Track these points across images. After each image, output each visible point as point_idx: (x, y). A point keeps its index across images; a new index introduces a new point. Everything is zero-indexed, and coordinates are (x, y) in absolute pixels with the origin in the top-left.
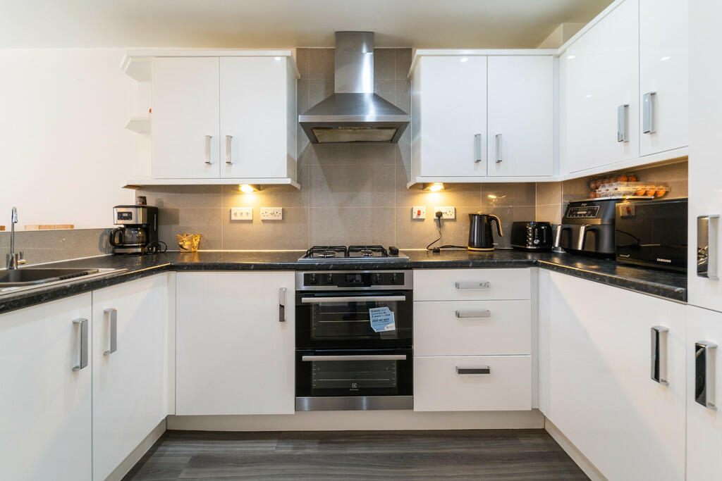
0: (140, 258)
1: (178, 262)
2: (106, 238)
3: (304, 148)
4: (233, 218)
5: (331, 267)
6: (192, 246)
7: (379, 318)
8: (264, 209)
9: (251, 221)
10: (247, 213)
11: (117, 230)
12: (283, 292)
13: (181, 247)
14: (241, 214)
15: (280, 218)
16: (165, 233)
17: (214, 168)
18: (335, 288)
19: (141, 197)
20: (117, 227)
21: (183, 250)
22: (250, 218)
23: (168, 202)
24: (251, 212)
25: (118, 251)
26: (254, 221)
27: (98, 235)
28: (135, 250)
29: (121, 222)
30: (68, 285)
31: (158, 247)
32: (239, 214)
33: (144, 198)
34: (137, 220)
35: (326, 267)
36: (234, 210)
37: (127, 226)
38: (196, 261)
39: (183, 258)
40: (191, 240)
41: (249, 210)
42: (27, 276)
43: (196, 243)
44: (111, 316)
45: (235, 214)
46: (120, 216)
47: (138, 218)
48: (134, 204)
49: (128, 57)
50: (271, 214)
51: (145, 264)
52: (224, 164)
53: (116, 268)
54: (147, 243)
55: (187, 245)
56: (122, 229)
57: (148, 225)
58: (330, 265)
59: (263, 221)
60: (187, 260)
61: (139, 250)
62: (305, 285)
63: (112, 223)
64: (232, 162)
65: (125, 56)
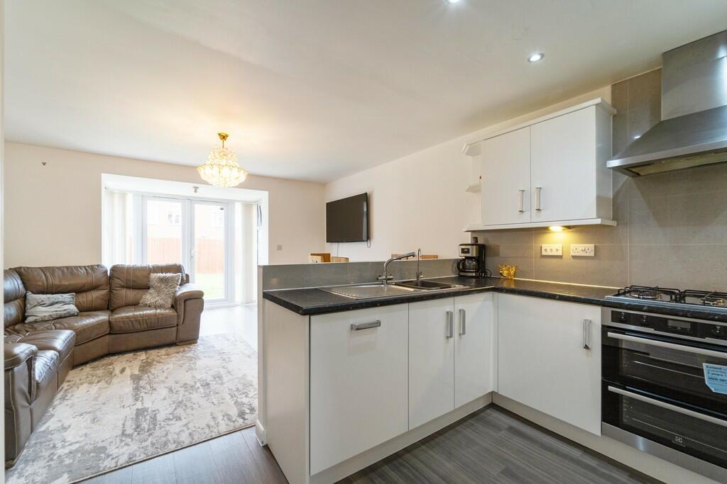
0: (474, 280)
1: (499, 286)
2: (455, 265)
3: (619, 186)
4: (544, 253)
5: (645, 308)
6: (509, 274)
7: (719, 377)
8: (573, 246)
9: (561, 257)
10: (557, 250)
11: (461, 260)
12: (587, 324)
13: (501, 274)
14: (551, 250)
15: (592, 254)
16: (490, 263)
17: (526, 215)
18: (651, 331)
19: (474, 238)
20: (461, 258)
21: (502, 277)
22: (560, 253)
23: (492, 241)
24: (561, 249)
25: (462, 274)
26: (564, 257)
27: (451, 263)
28: (471, 274)
29: (463, 255)
30: (445, 292)
31: (485, 273)
32: (548, 250)
33: (476, 238)
34: (472, 254)
35: (639, 308)
36: (544, 246)
37: (467, 258)
38: (513, 287)
39: (502, 283)
40: (508, 270)
41: (559, 246)
42: (425, 284)
43: (512, 272)
44: (462, 312)
45: (546, 250)
46: (463, 251)
47: (473, 252)
48: (470, 243)
49: (467, 145)
50: (582, 250)
51: (478, 284)
52: (534, 211)
53: (465, 285)
54: (478, 270)
55: (505, 273)
56: (464, 260)
57: (479, 257)
58: (644, 306)
59: (574, 257)
60: (505, 285)
61: (474, 274)
62: (612, 321)
63: (458, 255)
64: (541, 208)
65: (465, 145)
